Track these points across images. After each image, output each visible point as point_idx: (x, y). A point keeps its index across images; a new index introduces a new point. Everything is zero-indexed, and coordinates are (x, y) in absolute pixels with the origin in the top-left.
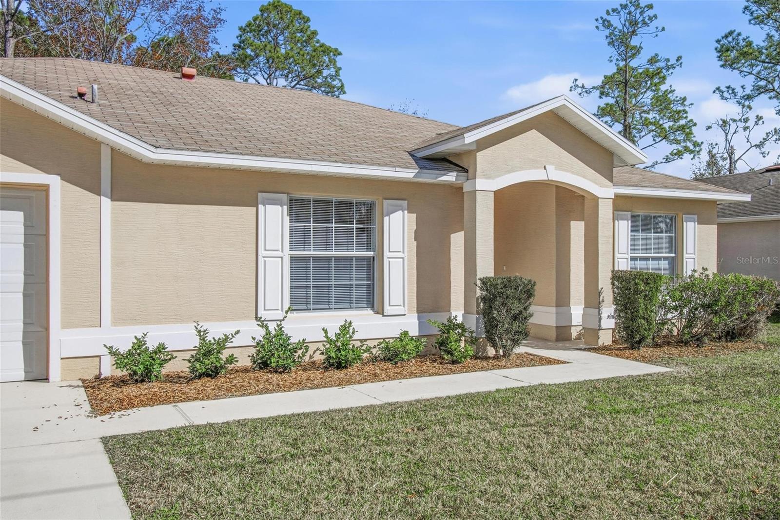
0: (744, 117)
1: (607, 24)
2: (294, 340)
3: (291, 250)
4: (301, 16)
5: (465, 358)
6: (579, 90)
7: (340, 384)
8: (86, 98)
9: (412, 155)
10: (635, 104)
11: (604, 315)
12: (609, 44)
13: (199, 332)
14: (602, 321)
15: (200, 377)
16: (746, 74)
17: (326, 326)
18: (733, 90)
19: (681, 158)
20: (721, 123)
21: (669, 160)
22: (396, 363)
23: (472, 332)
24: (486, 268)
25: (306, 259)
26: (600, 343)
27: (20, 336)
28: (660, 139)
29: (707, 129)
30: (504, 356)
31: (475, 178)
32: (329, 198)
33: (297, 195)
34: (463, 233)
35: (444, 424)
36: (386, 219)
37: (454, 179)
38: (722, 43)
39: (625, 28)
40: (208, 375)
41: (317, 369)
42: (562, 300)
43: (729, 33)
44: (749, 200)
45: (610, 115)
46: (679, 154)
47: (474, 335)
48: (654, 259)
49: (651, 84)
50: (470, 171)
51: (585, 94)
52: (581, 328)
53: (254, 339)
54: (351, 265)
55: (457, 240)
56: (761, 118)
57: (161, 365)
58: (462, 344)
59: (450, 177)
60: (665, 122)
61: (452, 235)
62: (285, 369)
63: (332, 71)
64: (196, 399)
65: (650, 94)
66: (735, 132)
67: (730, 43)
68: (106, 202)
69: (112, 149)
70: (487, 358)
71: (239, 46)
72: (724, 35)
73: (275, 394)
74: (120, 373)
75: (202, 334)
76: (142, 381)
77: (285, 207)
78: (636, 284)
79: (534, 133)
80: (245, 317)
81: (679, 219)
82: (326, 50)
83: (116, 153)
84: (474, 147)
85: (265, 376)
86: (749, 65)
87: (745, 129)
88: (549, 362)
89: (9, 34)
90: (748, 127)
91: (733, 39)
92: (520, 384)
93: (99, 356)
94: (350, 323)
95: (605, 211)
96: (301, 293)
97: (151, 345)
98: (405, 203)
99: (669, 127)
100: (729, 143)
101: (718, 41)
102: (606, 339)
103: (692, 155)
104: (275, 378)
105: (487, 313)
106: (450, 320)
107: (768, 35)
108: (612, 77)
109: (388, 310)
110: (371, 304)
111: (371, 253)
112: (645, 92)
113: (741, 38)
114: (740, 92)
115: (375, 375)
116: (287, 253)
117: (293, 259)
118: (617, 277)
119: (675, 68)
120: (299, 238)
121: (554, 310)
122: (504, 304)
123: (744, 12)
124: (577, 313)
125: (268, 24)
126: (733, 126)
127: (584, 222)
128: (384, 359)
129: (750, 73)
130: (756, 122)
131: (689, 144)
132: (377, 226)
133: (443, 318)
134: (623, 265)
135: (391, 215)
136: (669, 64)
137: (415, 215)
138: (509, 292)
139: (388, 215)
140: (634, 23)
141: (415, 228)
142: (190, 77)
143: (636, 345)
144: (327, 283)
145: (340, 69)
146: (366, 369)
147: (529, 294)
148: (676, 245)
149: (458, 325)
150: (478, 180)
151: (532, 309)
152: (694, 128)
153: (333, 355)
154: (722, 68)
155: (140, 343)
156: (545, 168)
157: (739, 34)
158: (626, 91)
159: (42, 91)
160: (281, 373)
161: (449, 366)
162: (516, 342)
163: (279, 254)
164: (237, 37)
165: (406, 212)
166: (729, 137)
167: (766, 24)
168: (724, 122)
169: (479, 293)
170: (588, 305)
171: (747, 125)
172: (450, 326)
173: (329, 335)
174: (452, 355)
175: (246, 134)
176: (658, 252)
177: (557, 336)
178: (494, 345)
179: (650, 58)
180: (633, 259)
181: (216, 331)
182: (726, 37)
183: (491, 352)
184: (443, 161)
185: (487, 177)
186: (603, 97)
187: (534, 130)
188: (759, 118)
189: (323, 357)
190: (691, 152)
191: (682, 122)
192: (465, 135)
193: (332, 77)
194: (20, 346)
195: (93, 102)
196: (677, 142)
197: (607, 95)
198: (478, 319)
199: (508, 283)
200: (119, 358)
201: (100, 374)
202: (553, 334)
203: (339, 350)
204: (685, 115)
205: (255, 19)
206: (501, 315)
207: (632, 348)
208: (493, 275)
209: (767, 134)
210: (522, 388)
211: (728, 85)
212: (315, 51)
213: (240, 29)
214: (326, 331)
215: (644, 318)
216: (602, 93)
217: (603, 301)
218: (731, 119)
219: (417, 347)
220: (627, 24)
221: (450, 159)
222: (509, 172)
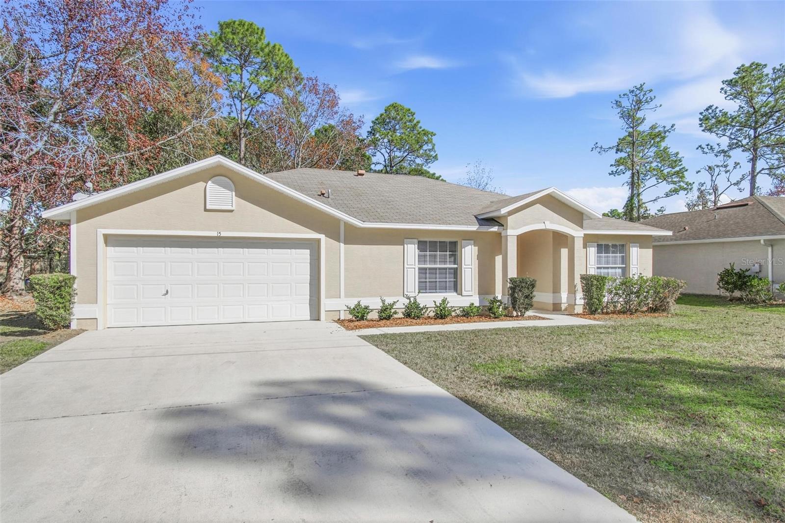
0: (725, 164)
1: (618, 104)
2: (421, 306)
3: (419, 265)
4: (410, 112)
5: (501, 316)
6: (598, 149)
7: (443, 324)
8: (325, 196)
9: (476, 218)
10: (642, 157)
11: (578, 298)
12: (620, 117)
13: (382, 300)
14: (576, 301)
15: (382, 320)
16: (721, 135)
17: (435, 300)
18: (711, 147)
19: (678, 194)
20: (707, 168)
21: (668, 195)
22: (468, 317)
23: (505, 304)
24: (513, 273)
25: (426, 269)
26: (576, 312)
27: (308, 301)
28: (661, 181)
29: (697, 173)
30: (521, 316)
31: (507, 229)
32: (436, 240)
33: (422, 239)
34: (501, 256)
35: (486, 335)
36: (463, 250)
37: (496, 230)
38: (704, 114)
39: (632, 106)
40: (386, 319)
41: (432, 319)
42: (556, 290)
43: (709, 107)
44: (672, 234)
45: (623, 164)
46: (676, 191)
47: (506, 305)
48: (604, 268)
49: (654, 142)
50: (505, 225)
51: (603, 152)
52: (567, 304)
53: (404, 304)
54: (446, 271)
55: (499, 259)
56: (738, 164)
57: (367, 314)
58: (501, 309)
59: (495, 229)
60: (665, 168)
61: (496, 257)
62: (418, 317)
63: (430, 146)
64: (384, 327)
65: (653, 149)
66: (718, 175)
67: (710, 114)
68: (342, 245)
69: (345, 223)
70: (513, 317)
71: (371, 132)
72: (705, 109)
73: (415, 327)
74: (350, 317)
75: (383, 301)
76: (360, 320)
77: (416, 245)
78: (592, 281)
79: (538, 205)
80: (399, 295)
81: (627, 246)
82: (426, 133)
83: (347, 224)
84: (507, 214)
85: (409, 320)
86: (722, 129)
87: (726, 172)
88: (544, 319)
89: (242, 135)
90: (728, 171)
91: (712, 111)
92: (523, 326)
93: (340, 311)
94: (446, 299)
95: (579, 244)
96: (423, 285)
97: (363, 304)
98: (472, 242)
99: (667, 173)
100: (714, 182)
101: (701, 113)
102: (579, 309)
103: (686, 192)
104: (414, 321)
105: (512, 295)
106: (494, 298)
107: (740, 106)
108: (624, 139)
109: (464, 293)
110: (456, 290)
111: (456, 266)
112: (650, 148)
113: (718, 110)
114: (717, 149)
115: (458, 322)
116: (417, 266)
117: (419, 269)
118: (583, 278)
119: (670, 132)
120: (422, 260)
121: (552, 295)
122: (520, 291)
123: (721, 92)
124: (564, 296)
125: (389, 118)
126: (717, 170)
127: (567, 249)
128: (462, 316)
129: (724, 135)
130: (734, 167)
131: (682, 184)
132: (459, 253)
133: (491, 297)
134: (592, 272)
135: (466, 248)
136: (666, 129)
137: (477, 247)
138: (523, 285)
139: (464, 248)
140: (639, 101)
141: (477, 254)
142: (362, 175)
143: (593, 313)
144: (434, 280)
145: (434, 145)
146: (454, 319)
147: (533, 286)
148: (625, 260)
149: (498, 300)
150: (508, 230)
151: (534, 293)
152: (685, 173)
153: (439, 312)
154: (703, 132)
155: (359, 304)
156: (544, 223)
157: (717, 108)
158: (633, 149)
159: (304, 193)
160: (416, 319)
161: (493, 319)
162: (526, 309)
163: (413, 266)
164: (370, 127)
165: (473, 246)
166: (714, 179)
167: (738, 99)
168: (710, 167)
169: (509, 285)
170: (569, 293)
171: (728, 169)
172: (495, 300)
173: (437, 304)
174: (495, 315)
175: (398, 211)
176: (615, 264)
177: (553, 308)
178: (516, 311)
179: (651, 126)
180: (598, 268)
181: (389, 300)
182: (707, 110)
183: (515, 314)
184: (491, 221)
185: (513, 228)
186: (619, 152)
187: (538, 204)
188: (737, 164)
189: (434, 314)
190: (685, 189)
191: (677, 169)
192: (501, 210)
193: (429, 150)
194: (308, 305)
195: (329, 197)
196: (674, 183)
197: (622, 151)
198: (508, 298)
199: (522, 281)
200: (351, 311)
201: (340, 319)
202: (551, 307)
203: (441, 310)
204: (680, 164)
205: (381, 115)
206: (519, 295)
207: (592, 314)
208: (516, 277)
209: (743, 175)
210: (524, 327)
211: (707, 144)
212: (419, 134)
213: (373, 122)
214: (435, 302)
215: (596, 299)
216: (618, 150)
217: (577, 290)
218: (716, 165)
219: (478, 310)
220: (634, 103)
221: (496, 219)
222: (525, 225)
